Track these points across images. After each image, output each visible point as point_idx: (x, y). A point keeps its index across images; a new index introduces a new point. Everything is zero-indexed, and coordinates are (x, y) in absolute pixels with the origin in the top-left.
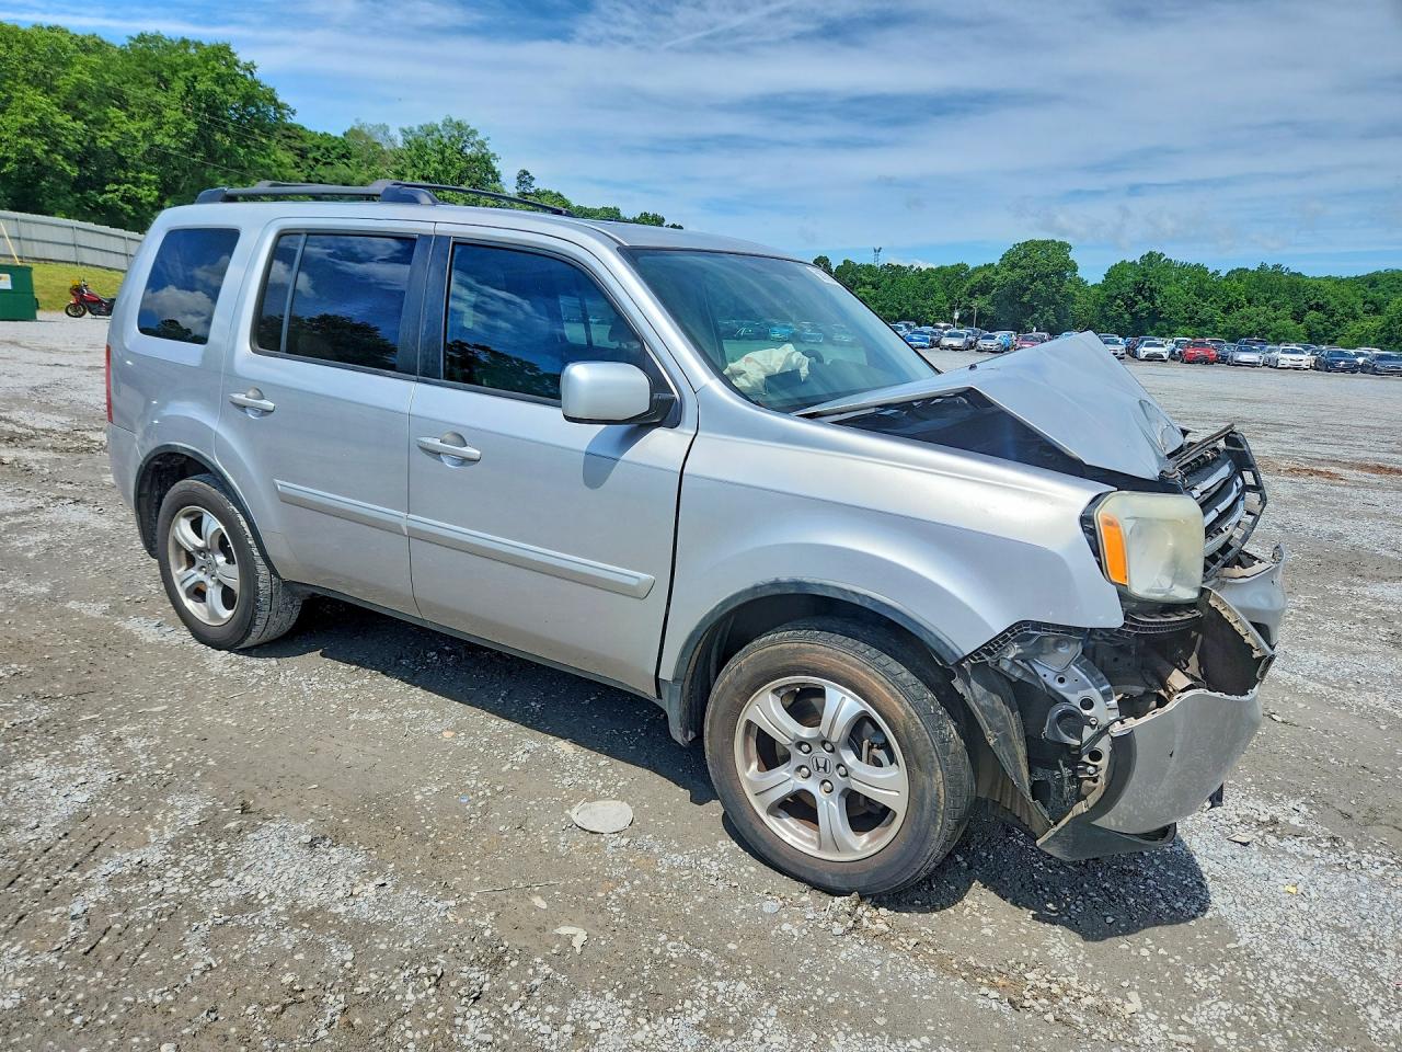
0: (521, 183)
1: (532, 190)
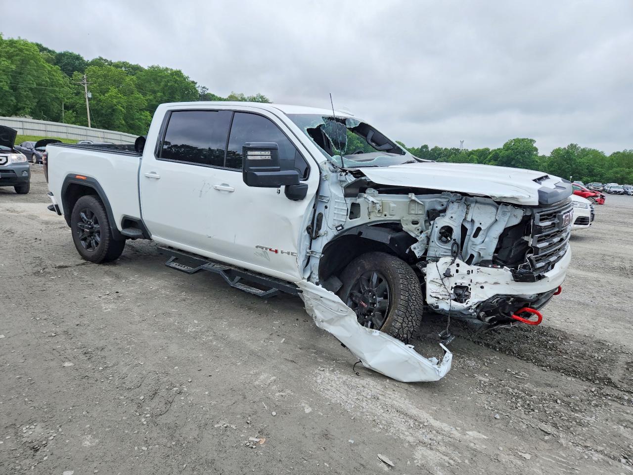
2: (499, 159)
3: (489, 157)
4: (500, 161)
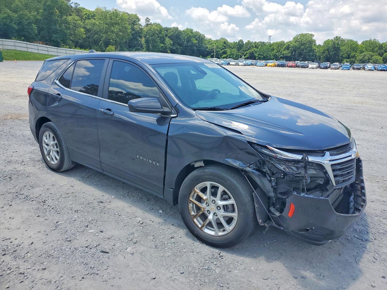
0: (146, 21)
1: (150, 23)
2: (290, 49)
3: (284, 47)
4: (291, 50)
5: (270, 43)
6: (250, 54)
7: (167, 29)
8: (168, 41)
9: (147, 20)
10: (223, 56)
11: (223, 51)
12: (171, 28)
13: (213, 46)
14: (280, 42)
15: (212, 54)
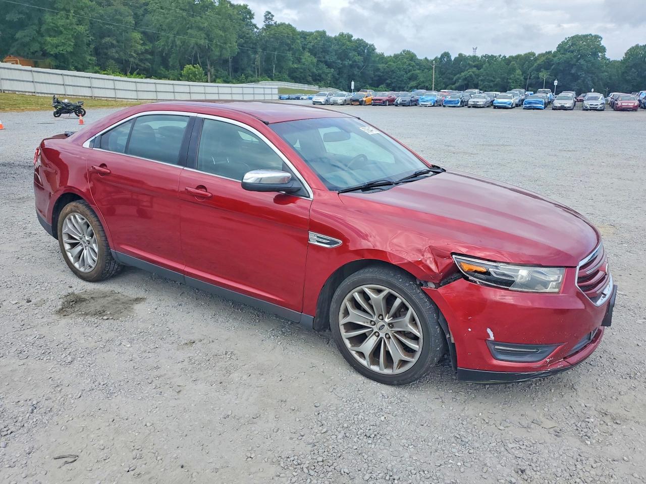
0: (266, 18)
2: (553, 67)
3: (535, 64)
5: (505, 57)
6: (465, 79)
7: (304, 35)
8: (307, 58)
9: (268, 16)
10: (410, 86)
11: (409, 74)
12: (312, 32)
13: (390, 65)
14: (526, 54)
15: (388, 81)
